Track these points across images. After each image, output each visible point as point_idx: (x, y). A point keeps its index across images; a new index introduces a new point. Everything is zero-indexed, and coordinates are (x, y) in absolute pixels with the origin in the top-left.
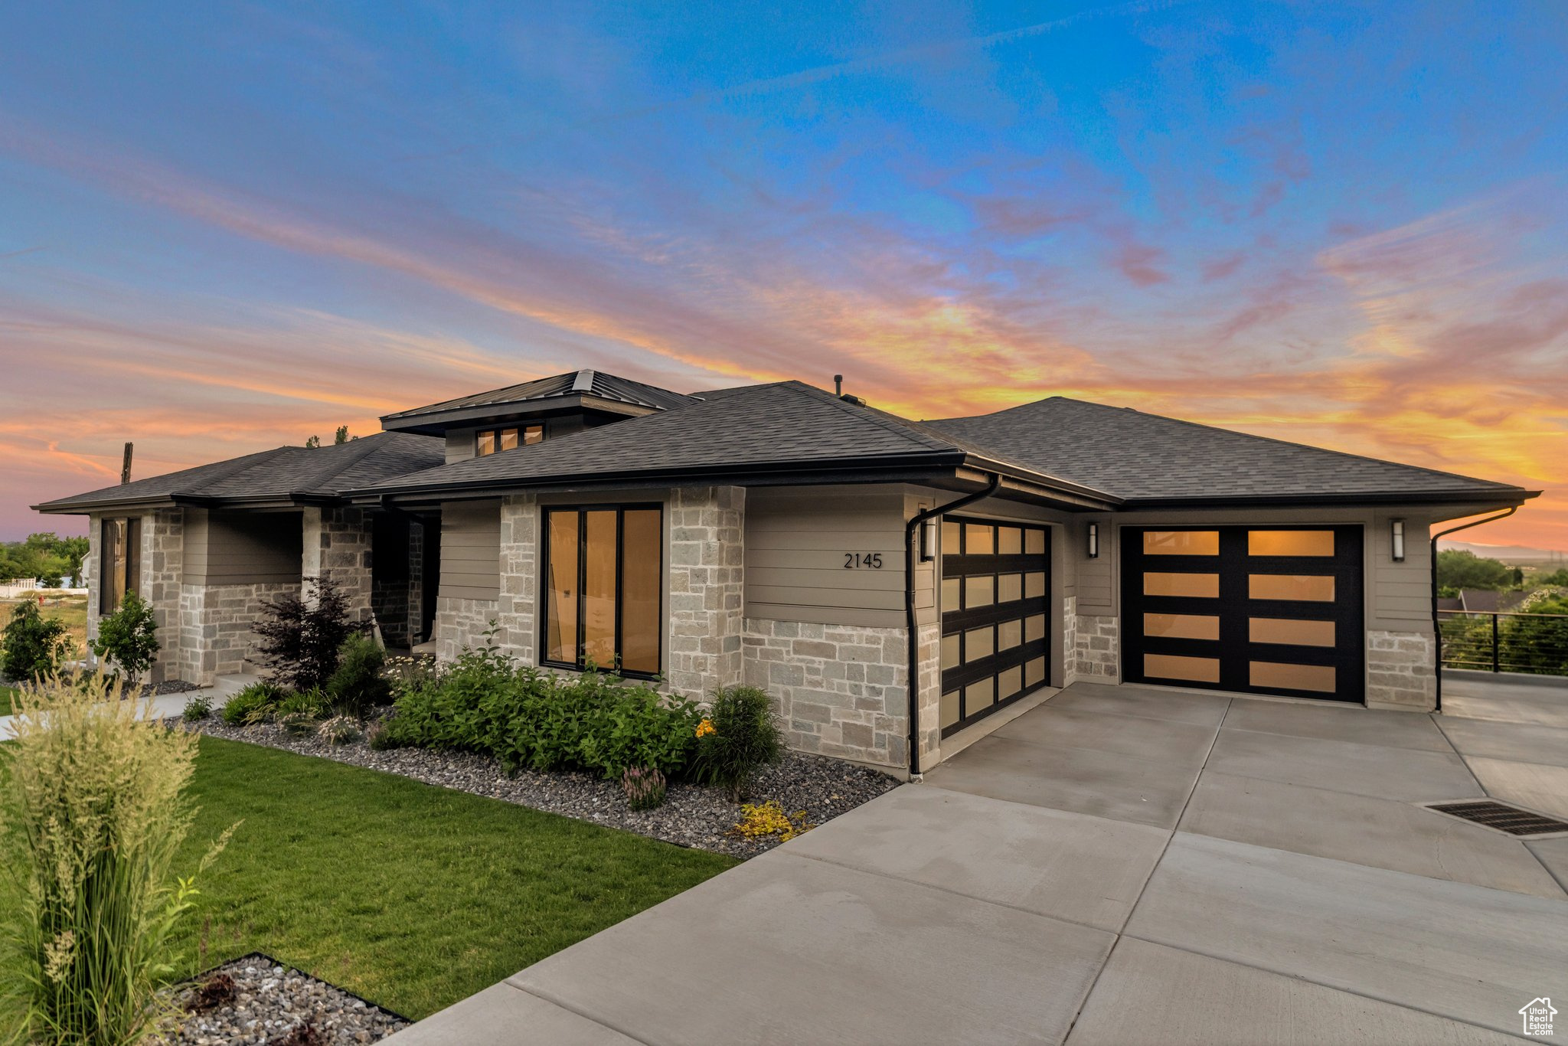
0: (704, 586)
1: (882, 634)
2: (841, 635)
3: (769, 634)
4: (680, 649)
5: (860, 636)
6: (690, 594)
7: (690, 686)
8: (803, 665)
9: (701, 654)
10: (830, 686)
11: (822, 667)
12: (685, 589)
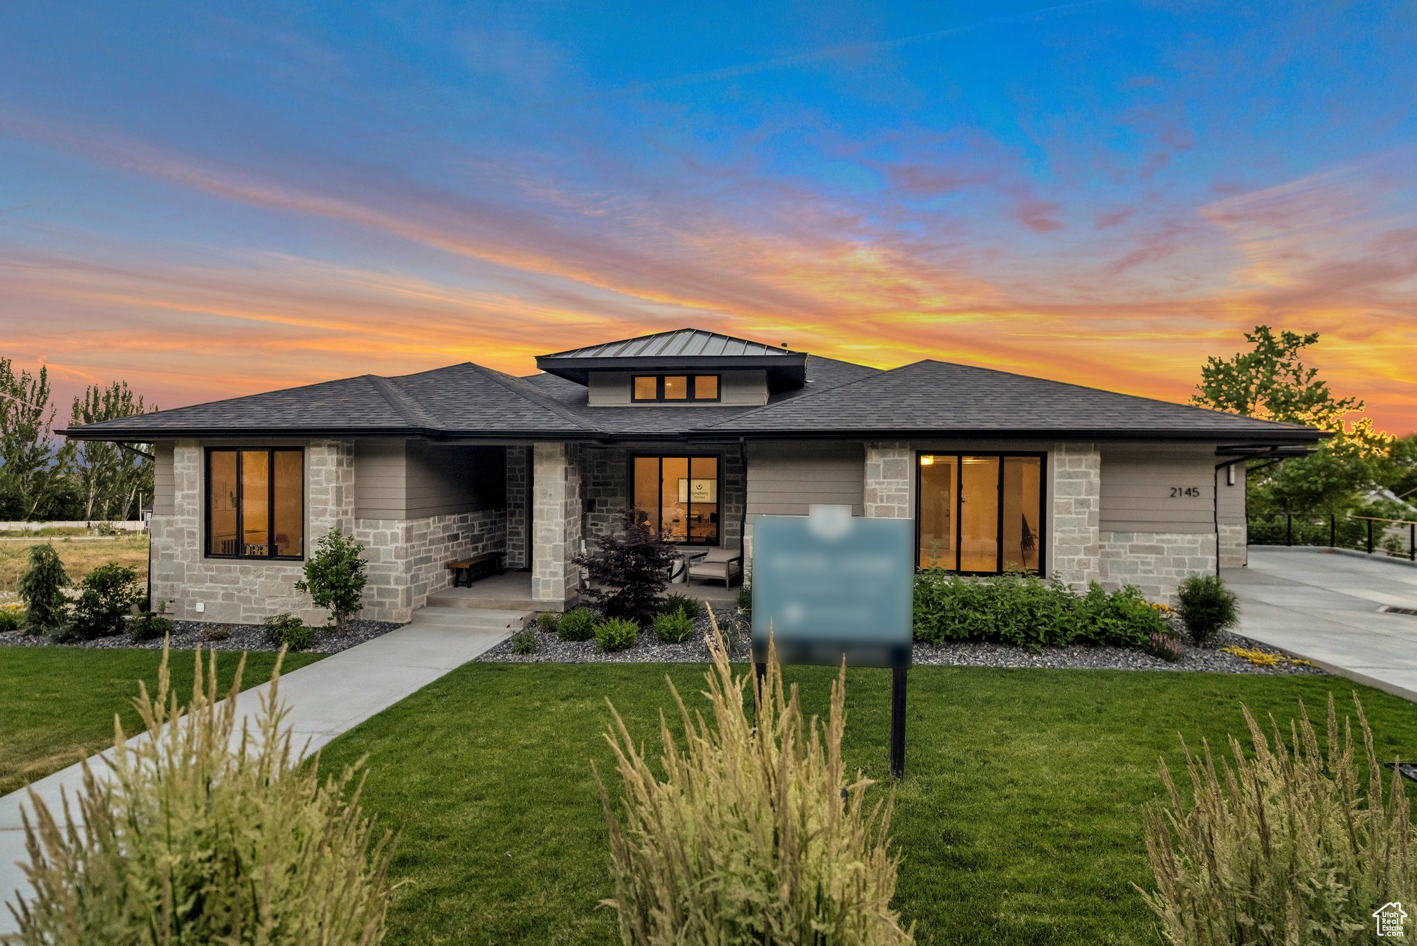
0: (1087, 510)
1: (1200, 538)
2: (1169, 540)
3: (1109, 541)
4: (1065, 554)
5: (1183, 540)
6: (1074, 516)
7: (1074, 579)
8: (1139, 560)
9: (1084, 557)
10: (1160, 572)
11: (1153, 561)
12: (1070, 513)
